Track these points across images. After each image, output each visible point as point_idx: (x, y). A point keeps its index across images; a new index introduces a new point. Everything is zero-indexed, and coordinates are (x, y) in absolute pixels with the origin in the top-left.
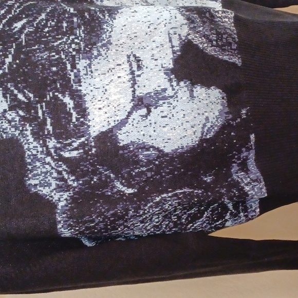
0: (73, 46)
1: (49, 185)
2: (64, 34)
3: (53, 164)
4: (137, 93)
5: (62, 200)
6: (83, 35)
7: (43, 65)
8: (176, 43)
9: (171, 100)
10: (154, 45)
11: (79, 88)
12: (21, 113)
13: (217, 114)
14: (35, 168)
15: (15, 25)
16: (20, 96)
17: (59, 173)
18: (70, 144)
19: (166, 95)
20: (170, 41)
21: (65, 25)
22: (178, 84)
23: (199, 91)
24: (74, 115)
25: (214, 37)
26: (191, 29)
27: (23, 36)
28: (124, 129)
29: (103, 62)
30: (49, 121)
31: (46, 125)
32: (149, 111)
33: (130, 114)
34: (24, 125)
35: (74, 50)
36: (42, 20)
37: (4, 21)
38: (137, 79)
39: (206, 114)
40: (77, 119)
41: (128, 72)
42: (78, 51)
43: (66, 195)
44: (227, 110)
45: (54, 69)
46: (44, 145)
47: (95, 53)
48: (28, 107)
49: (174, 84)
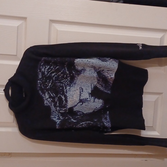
0: (66, 83)
1: (56, 118)
2: (65, 78)
3: (57, 113)
4: (81, 98)
5: (58, 121)
6: (69, 79)
7: (58, 87)
8: (93, 86)
9: (89, 102)
10: (87, 86)
11: (66, 94)
12: (51, 99)
13: (100, 106)
14: (53, 114)
15: (52, 74)
16: (52, 95)
17: (59, 115)
18: (62, 109)
19: (88, 100)
20: (91, 86)
21: (65, 76)
22: (91, 98)
23: (96, 100)
24: (64, 102)
25: (104, 85)
26: (98, 83)
27: (54, 78)
28: (76, 107)
29: (73, 88)
30: (58, 102)
31: (57, 103)
32: (83, 104)
33: (78, 103)
34: (52, 103)
35: (66, 84)
36: (60, 74)
37: (50, 73)
38: (81, 94)
39: (97, 106)
40: (65, 103)
41: (79, 92)
42: (67, 84)
43: (59, 121)
44: (103, 105)
45: (61, 88)
46: (56, 109)
47: (72, 85)
48: (53, 98)
49: (90, 97)
